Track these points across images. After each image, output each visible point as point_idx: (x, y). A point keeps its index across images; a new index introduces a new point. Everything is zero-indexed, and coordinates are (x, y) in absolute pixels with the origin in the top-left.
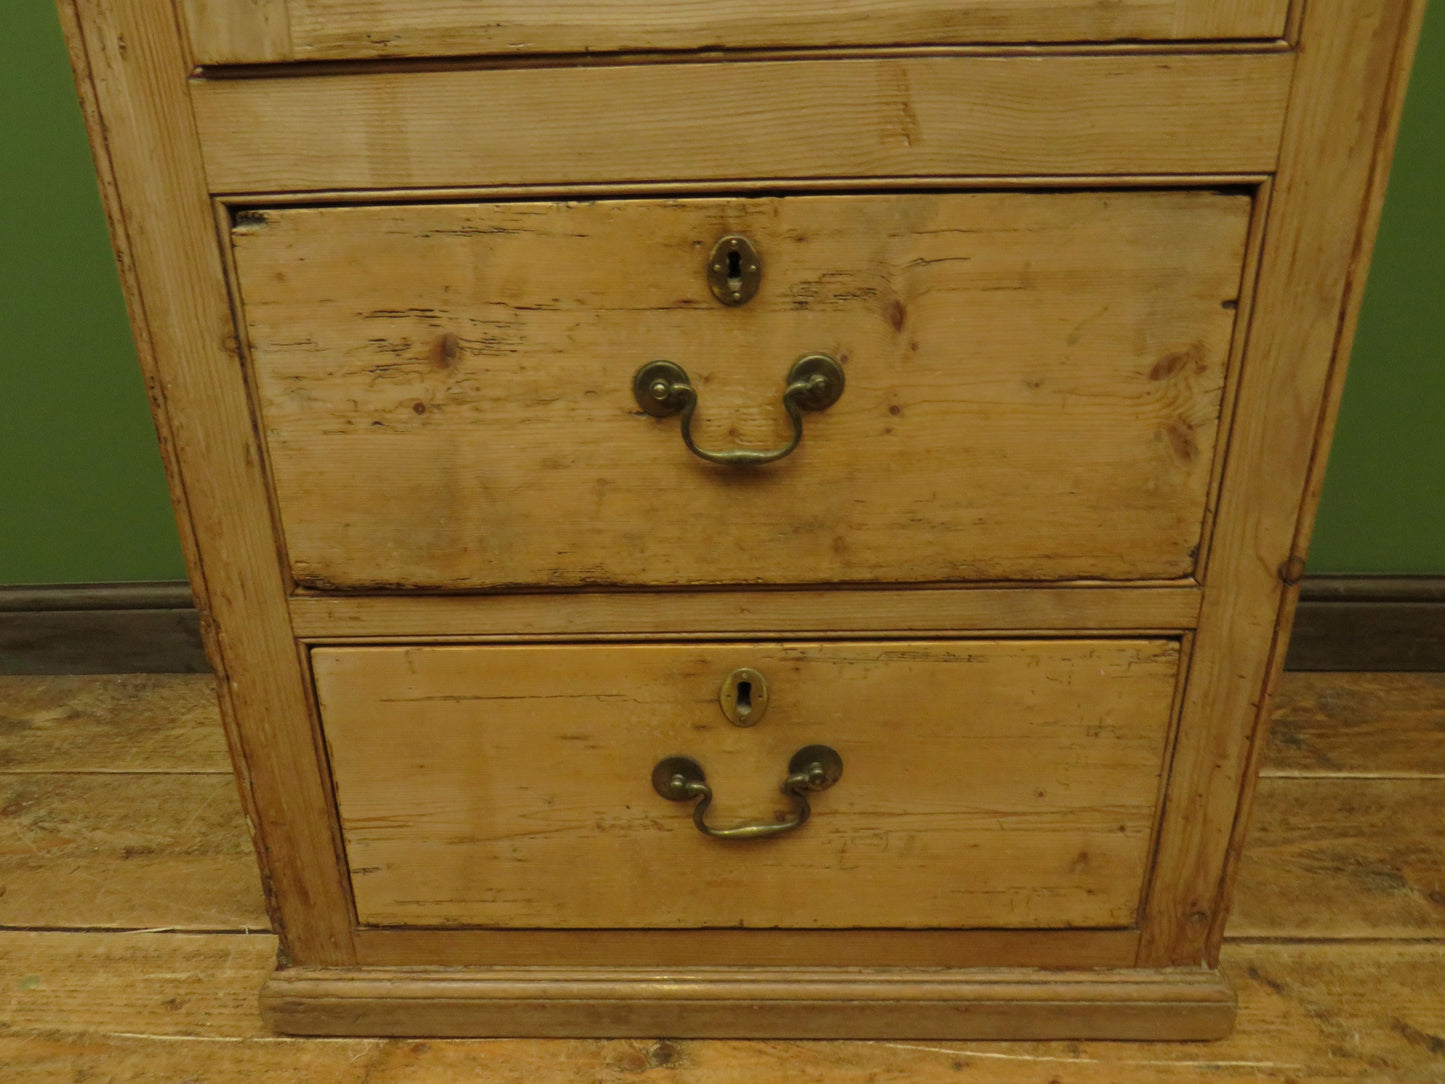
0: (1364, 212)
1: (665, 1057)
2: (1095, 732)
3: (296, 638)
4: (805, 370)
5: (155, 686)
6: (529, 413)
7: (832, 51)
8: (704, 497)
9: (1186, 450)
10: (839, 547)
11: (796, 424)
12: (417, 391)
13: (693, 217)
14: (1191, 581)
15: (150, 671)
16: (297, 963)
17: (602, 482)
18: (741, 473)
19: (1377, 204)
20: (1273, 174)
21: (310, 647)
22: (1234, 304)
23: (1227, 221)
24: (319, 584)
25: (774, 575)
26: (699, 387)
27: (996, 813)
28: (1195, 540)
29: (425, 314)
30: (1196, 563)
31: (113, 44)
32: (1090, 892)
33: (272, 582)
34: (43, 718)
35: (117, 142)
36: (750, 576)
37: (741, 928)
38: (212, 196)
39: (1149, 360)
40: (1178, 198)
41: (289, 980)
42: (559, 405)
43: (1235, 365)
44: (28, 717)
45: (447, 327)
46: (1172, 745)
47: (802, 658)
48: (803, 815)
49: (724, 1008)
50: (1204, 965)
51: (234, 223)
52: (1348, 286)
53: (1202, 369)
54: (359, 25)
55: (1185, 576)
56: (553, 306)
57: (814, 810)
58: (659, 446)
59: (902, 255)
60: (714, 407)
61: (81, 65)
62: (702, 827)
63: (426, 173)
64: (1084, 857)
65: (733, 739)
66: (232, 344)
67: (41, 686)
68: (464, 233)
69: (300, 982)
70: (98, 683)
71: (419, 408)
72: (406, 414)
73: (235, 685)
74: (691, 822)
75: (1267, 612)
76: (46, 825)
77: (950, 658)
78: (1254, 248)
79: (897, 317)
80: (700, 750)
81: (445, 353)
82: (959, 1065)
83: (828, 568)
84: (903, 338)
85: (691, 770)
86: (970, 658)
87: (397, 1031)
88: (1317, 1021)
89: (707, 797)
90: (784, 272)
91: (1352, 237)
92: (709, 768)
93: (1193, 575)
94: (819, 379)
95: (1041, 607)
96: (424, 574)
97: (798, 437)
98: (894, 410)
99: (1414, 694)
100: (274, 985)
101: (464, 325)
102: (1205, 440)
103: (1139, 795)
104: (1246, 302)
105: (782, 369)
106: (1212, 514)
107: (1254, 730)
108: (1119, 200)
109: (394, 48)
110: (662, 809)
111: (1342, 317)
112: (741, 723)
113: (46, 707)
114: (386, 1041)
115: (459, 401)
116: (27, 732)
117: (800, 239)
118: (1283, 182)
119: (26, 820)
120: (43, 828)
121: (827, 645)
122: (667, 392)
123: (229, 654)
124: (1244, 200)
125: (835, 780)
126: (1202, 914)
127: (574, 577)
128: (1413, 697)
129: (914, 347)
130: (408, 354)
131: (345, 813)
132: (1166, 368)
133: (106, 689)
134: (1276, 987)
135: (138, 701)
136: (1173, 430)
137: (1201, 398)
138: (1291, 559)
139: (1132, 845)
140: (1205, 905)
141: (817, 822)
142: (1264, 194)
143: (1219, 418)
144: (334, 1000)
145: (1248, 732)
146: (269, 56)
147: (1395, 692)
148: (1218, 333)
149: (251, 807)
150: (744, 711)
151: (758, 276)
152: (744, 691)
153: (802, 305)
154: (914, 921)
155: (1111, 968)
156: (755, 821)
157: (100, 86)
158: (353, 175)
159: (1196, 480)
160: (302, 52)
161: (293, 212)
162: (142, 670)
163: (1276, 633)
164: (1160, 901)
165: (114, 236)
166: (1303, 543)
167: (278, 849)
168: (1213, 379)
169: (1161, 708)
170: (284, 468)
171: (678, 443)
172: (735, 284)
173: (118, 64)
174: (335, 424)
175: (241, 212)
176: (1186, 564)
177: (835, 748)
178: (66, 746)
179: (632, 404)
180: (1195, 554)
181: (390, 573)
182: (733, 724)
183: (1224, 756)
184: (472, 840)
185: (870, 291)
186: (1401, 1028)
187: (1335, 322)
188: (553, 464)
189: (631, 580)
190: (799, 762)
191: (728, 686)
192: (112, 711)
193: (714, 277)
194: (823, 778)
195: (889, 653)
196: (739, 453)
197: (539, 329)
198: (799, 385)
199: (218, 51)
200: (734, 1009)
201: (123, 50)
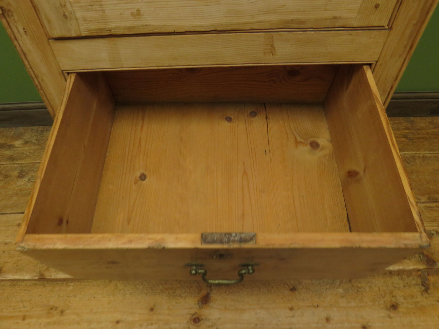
0: (400, 70)
5: (47, 131)
7: (251, 31)
15: (43, 125)
19: (404, 68)
20: (377, 61)
31: (22, 31)
34: (18, 143)
35: (29, 58)
38: (62, 71)
44: (13, 143)
52: (392, 88)
54: (102, 26)
61: (12, 37)
67: (12, 132)
70: (29, 130)
76: (32, 180)
91: (395, 76)
99: (400, 125)
109: (113, 32)
111: (388, 95)
113: (17, 140)
116: (15, 149)
118: (379, 63)
119: (26, 179)
120: (32, 182)
128: (399, 126)
133: (32, 132)
135: (44, 136)
142: (373, 66)
146: (74, 35)
147: (395, 124)
157: (21, 43)
158: (105, 65)
160: (84, 34)
162: (41, 125)
165: (34, 81)
173: (24, 36)
178: (28, 154)
192: (37, 140)
199: (57, 33)
201: (25, 32)
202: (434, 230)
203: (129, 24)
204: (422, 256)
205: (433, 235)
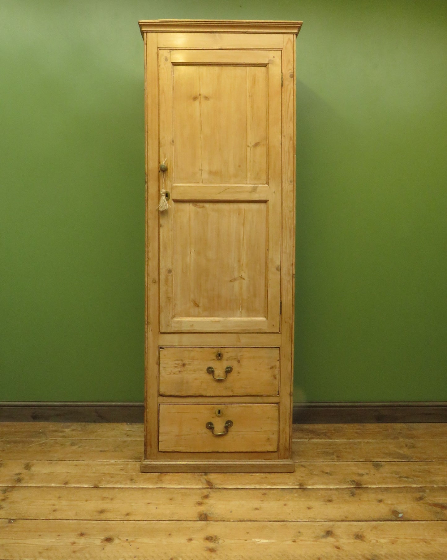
0: (292, 350)
1: (205, 475)
2: (268, 418)
3: (158, 403)
4: (227, 368)
6: (193, 373)
7: (231, 333)
8: (215, 384)
9: (275, 378)
10: (232, 391)
11: (227, 375)
12: (179, 370)
13: (215, 350)
14: (278, 396)
16: (147, 459)
17: (202, 382)
18: (220, 381)
19: (293, 349)
20: (281, 346)
21: (159, 404)
22: (279, 360)
23: (277, 351)
24: (163, 395)
25: (224, 395)
26: (214, 370)
27: (255, 431)
28: (278, 390)
29: (182, 360)
30: (278, 393)
31: (151, 330)
32: (270, 445)
33: (156, 394)
35: (149, 340)
36: (220, 395)
37: (218, 452)
38: (158, 346)
39: (270, 367)
40: (271, 348)
41: (146, 462)
42: (197, 372)
43: (280, 368)
45: (184, 362)
46: (279, 420)
47: (227, 407)
48: (227, 431)
49: (215, 466)
50: (289, 459)
51: (160, 349)
52: (291, 358)
53: (276, 368)
54: (179, 329)
55: (277, 395)
56: (198, 360)
57: (229, 431)
58: (210, 377)
59: (239, 354)
60: (217, 372)
61: (146, 332)
62: (213, 433)
63: (185, 344)
64: (268, 439)
65: (218, 419)
66: (157, 363)
68: (188, 351)
69: (148, 462)
71: (180, 372)
72: (178, 372)
73: (148, 410)
74: (211, 433)
75: (289, 400)
77: (247, 407)
78: (280, 354)
79: (239, 361)
80: (212, 421)
81: (184, 365)
82: (251, 476)
83: (231, 394)
84: (240, 364)
85: (211, 424)
86: (250, 407)
87: (162, 471)
88: (310, 471)
89: (214, 428)
90: (225, 356)
91: (291, 353)
92: (214, 424)
93: (278, 395)
94: (229, 369)
95: (259, 399)
96: (177, 394)
97: (227, 376)
98: (239, 373)
100: (144, 463)
101: (187, 362)
102: (277, 377)
103: (275, 428)
104: (280, 360)
105: (225, 368)
106: (279, 387)
107: (290, 418)
108: (264, 348)
109: (183, 331)
110: (207, 431)
112: (219, 417)
114: (160, 474)
115: (185, 371)
117: (227, 352)
118: (282, 347)
121: (230, 405)
122: (211, 370)
123: (148, 405)
124: (278, 349)
125: (232, 426)
126: (287, 449)
127: (197, 395)
129: (241, 365)
130: (179, 365)
131: (160, 431)
132: (272, 368)
134: (305, 467)
136: (273, 376)
137: (276, 372)
138: (291, 392)
139: (275, 437)
140: (288, 447)
141: (229, 433)
142: (280, 348)
143: (279, 374)
144: (153, 465)
145: (289, 418)
146: (169, 332)
148: (277, 364)
149: (146, 430)
150: (219, 415)
151: (222, 357)
152: (219, 412)
153: (227, 360)
154: (244, 450)
155: (275, 460)
156: (220, 433)
157: (148, 334)
158: (176, 344)
159: (277, 382)
160: (172, 332)
161: (168, 348)
163: (291, 403)
164: (281, 447)
165: (146, 351)
166: (292, 390)
167: (148, 437)
168: (277, 369)
169: (277, 414)
170: (161, 378)
171: (212, 377)
172: (219, 357)
173: (151, 331)
174: (168, 373)
175: (161, 348)
176: (277, 394)
177: (232, 421)
179: (206, 371)
180: (278, 392)
181: (172, 394)
182: (218, 417)
183: (286, 422)
184: (178, 436)
185: (235, 359)
186: (323, 472)
187: (291, 362)
188: (196, 379)
189: (205, 395)
190: (227, 423)
191: (217, 411)
193: (217, 356)
194: (230, 425)
195: (239, 406)
196: (219, 378)
197: (196, 362)
198: (227, 370)
199: (162, 331)
200: (216, 466)
201: (152, 330)
202: (365, 473)
203: (188, 329)
204: (353, 483)
205: (364, 474)
